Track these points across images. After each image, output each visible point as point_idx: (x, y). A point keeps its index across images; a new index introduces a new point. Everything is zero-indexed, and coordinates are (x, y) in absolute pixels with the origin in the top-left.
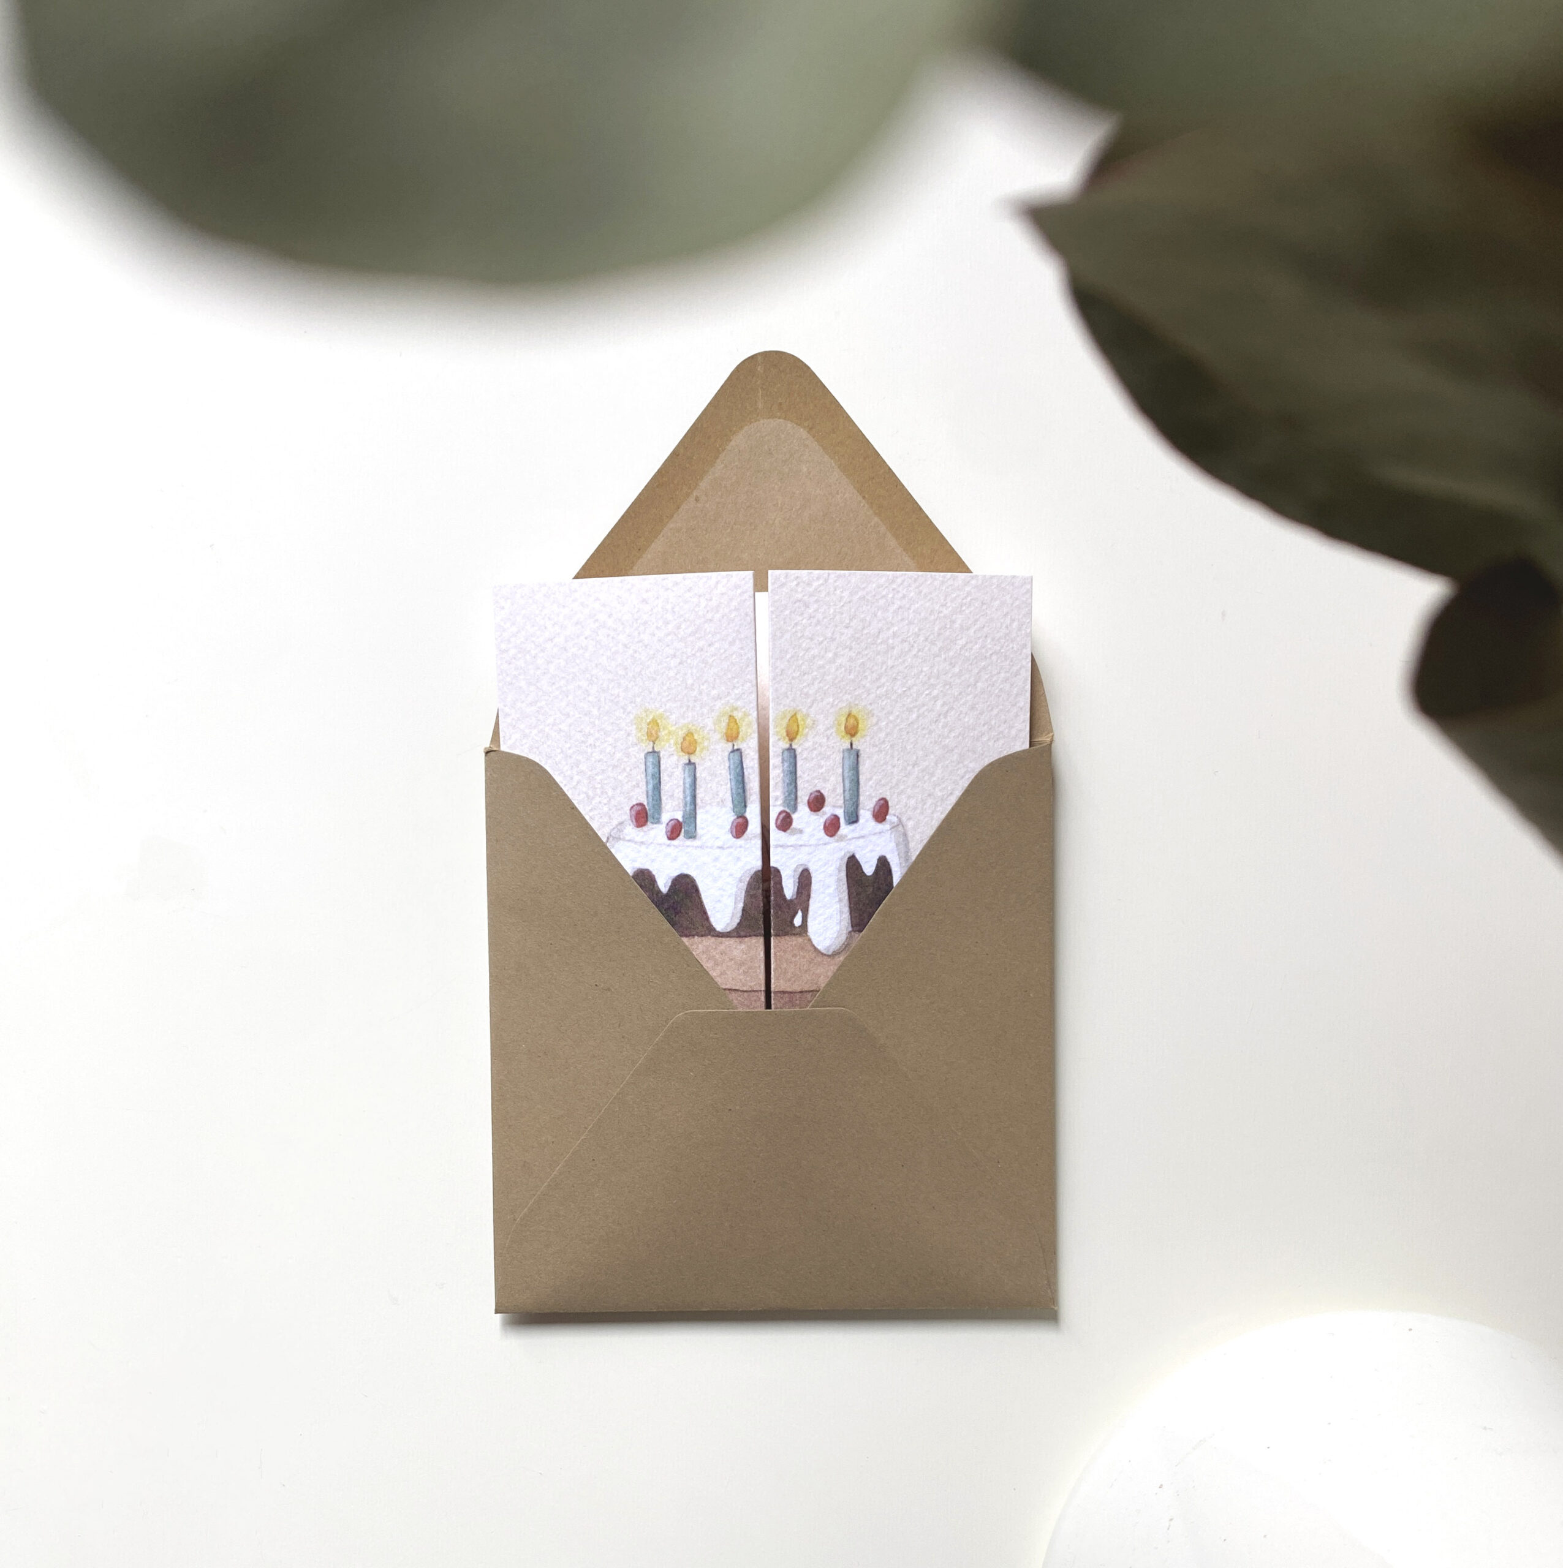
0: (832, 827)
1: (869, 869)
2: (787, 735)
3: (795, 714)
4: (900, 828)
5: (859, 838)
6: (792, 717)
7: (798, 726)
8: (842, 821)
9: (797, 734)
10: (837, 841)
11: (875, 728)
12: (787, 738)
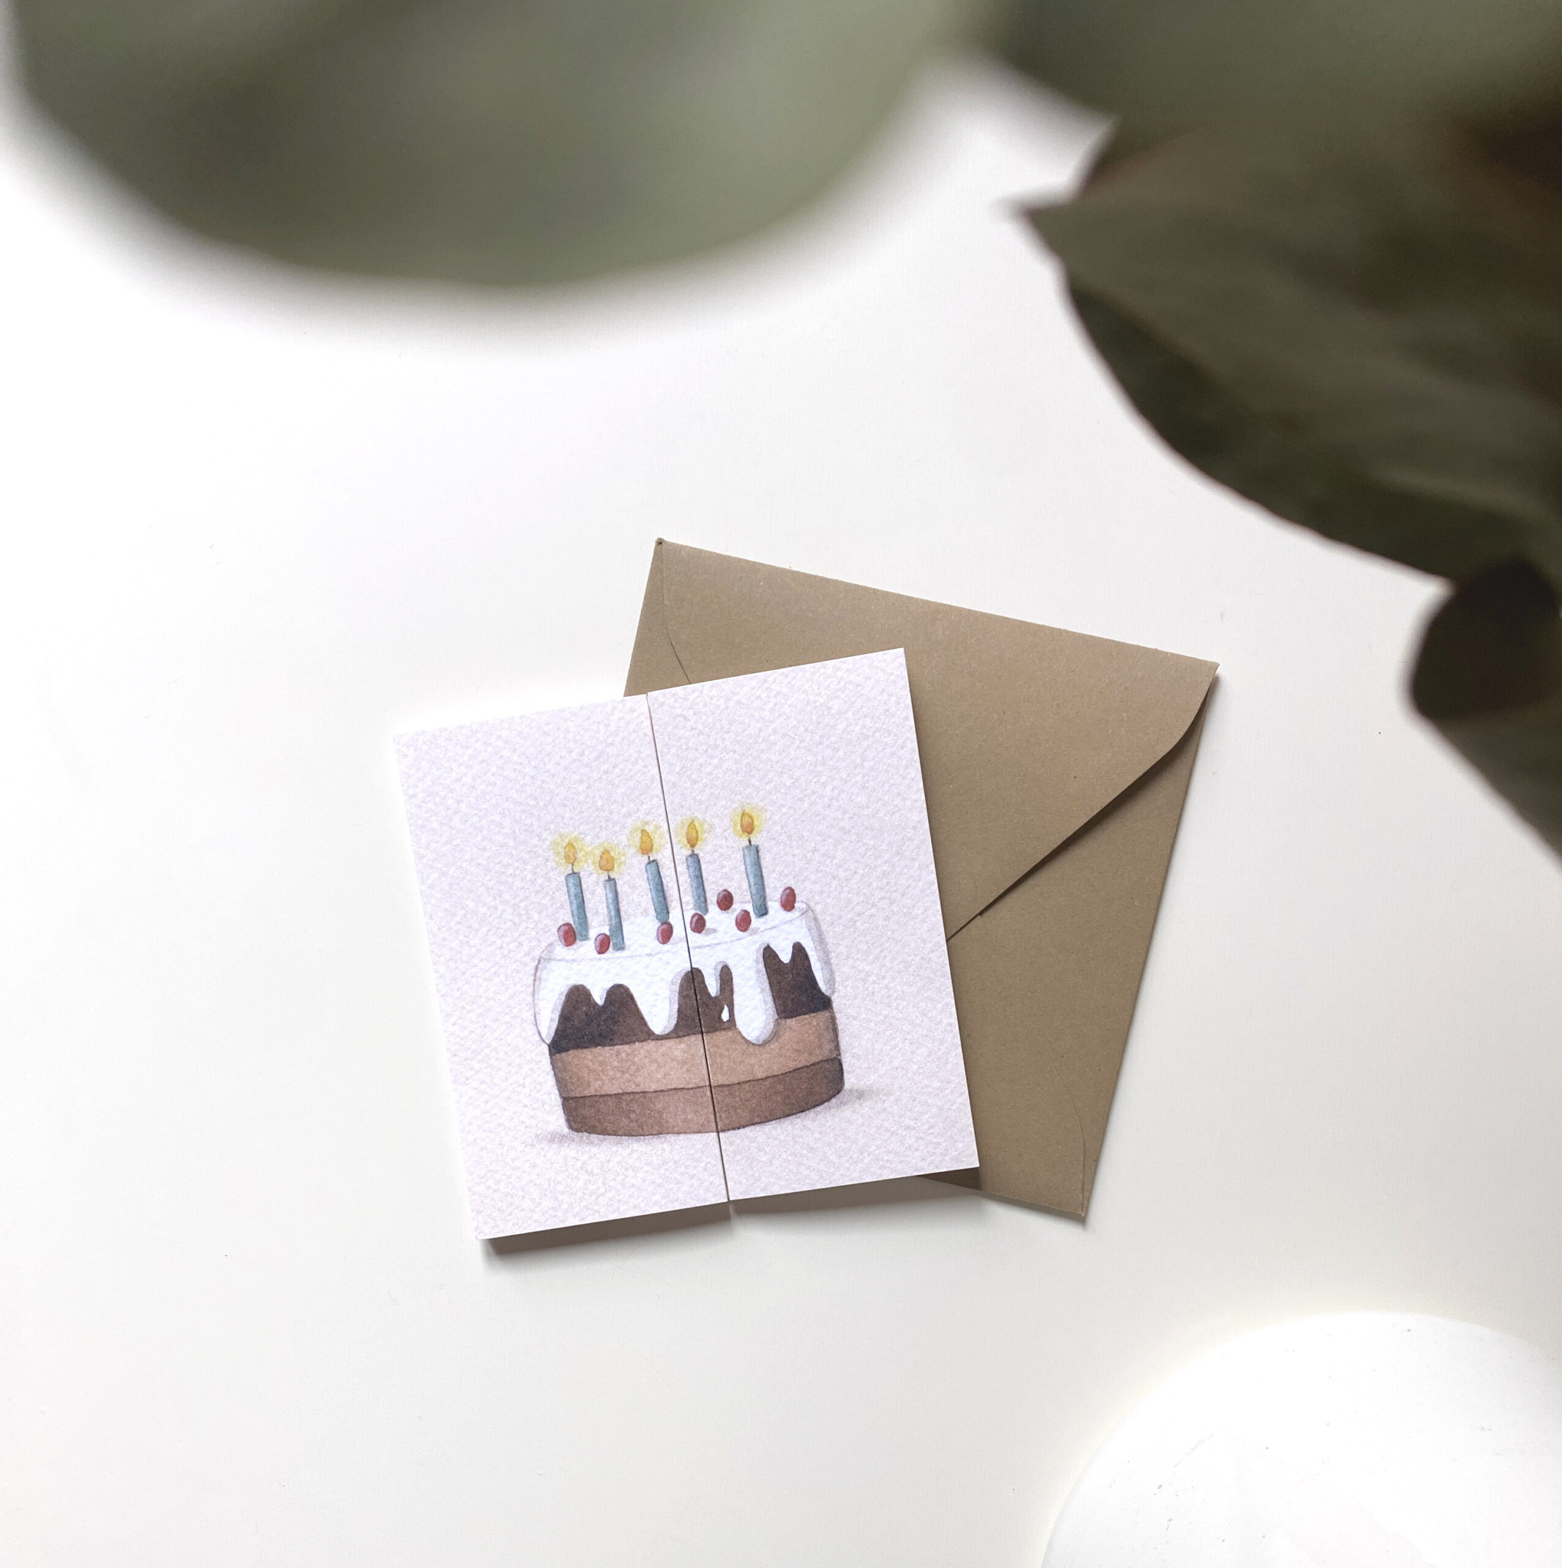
0: (744, 922)
1: (785, 957)
2: (689, 842)
3: (693, 822)
4: (810, 914)
5: (771, 929)
6: (690, 824)
7: (697, 832)
8: (752, 915)
9: (697, 840)
10: (751, 935)
11: (770, 822)
12: (688, 845)
